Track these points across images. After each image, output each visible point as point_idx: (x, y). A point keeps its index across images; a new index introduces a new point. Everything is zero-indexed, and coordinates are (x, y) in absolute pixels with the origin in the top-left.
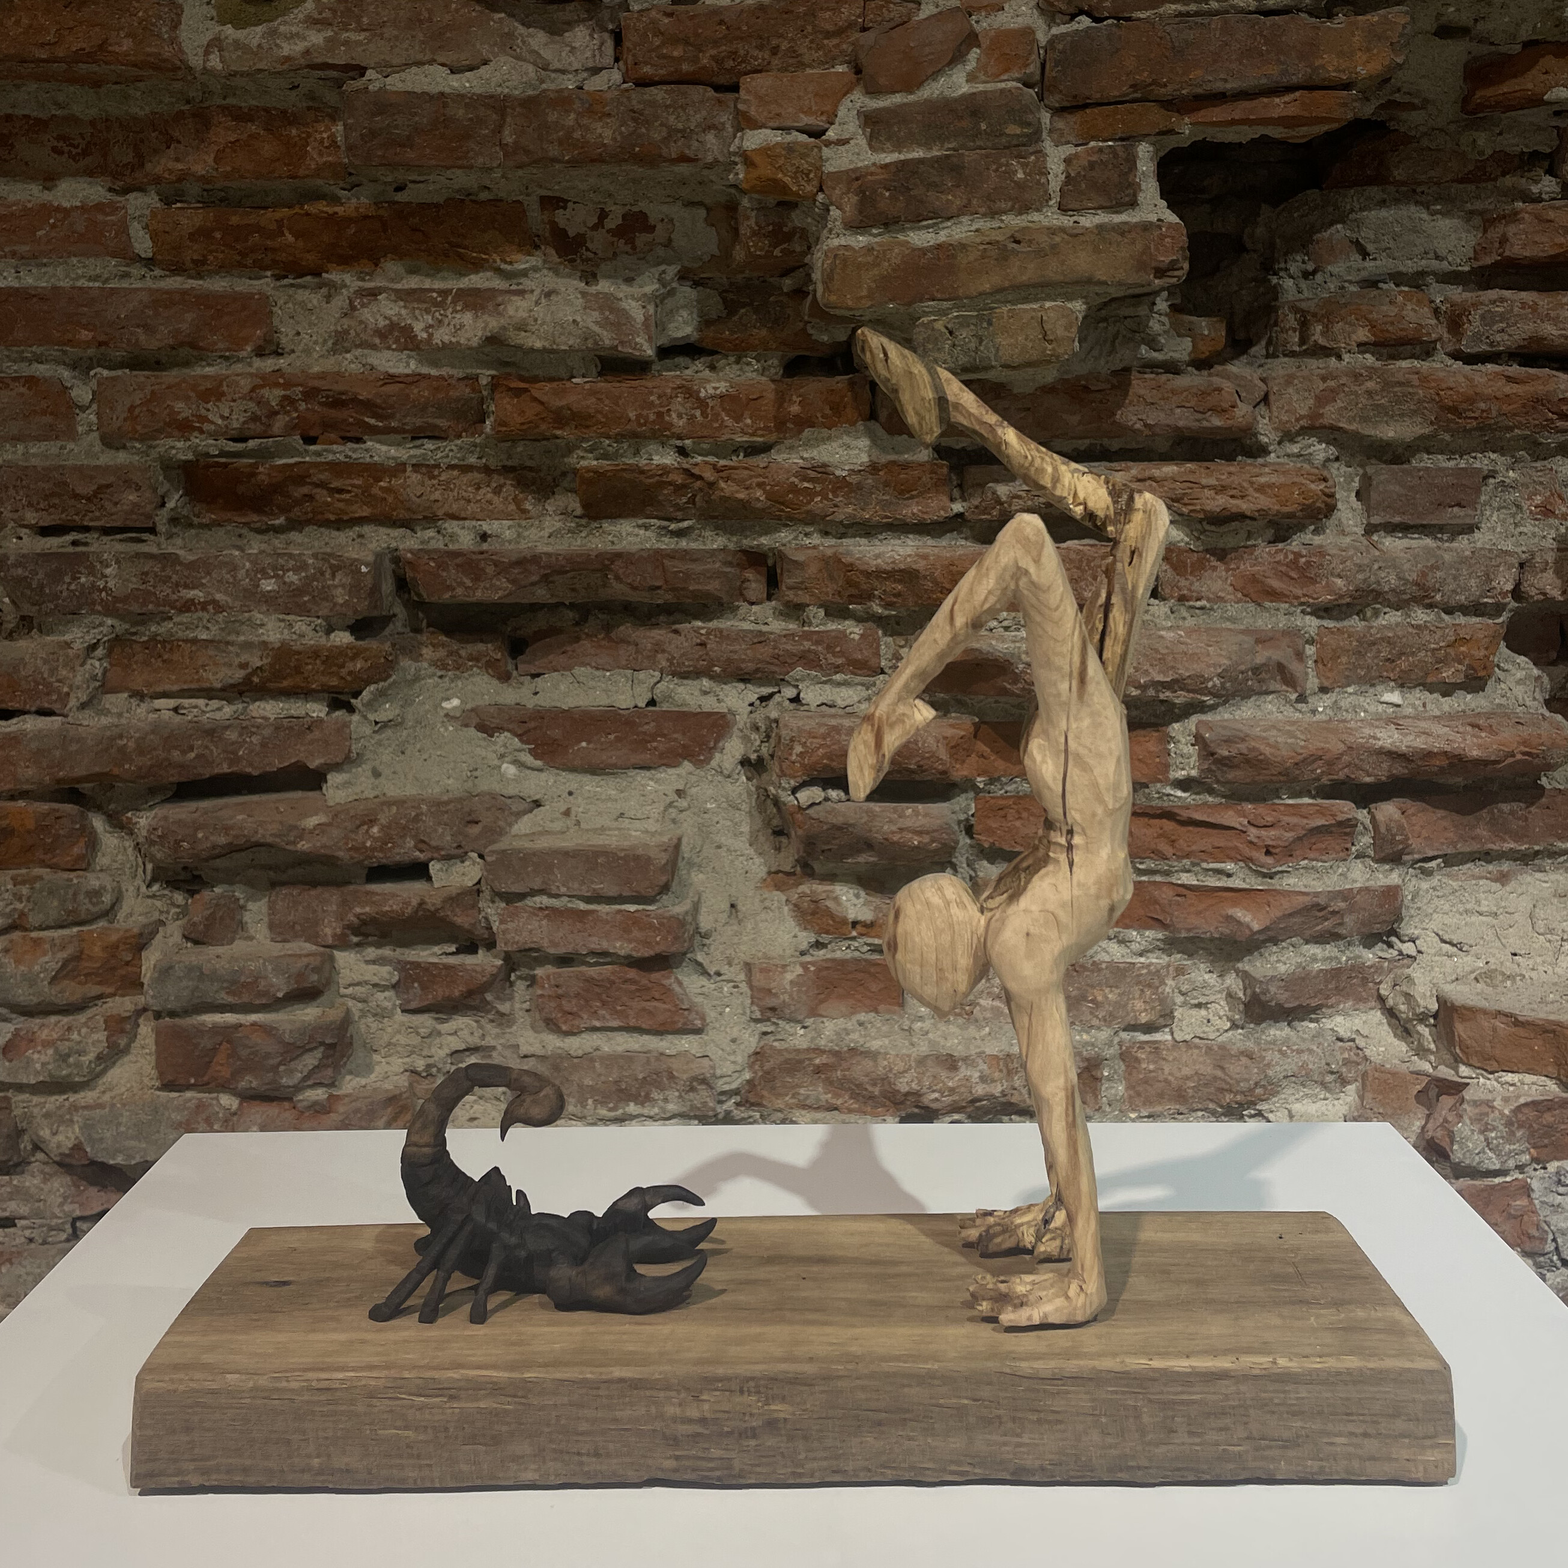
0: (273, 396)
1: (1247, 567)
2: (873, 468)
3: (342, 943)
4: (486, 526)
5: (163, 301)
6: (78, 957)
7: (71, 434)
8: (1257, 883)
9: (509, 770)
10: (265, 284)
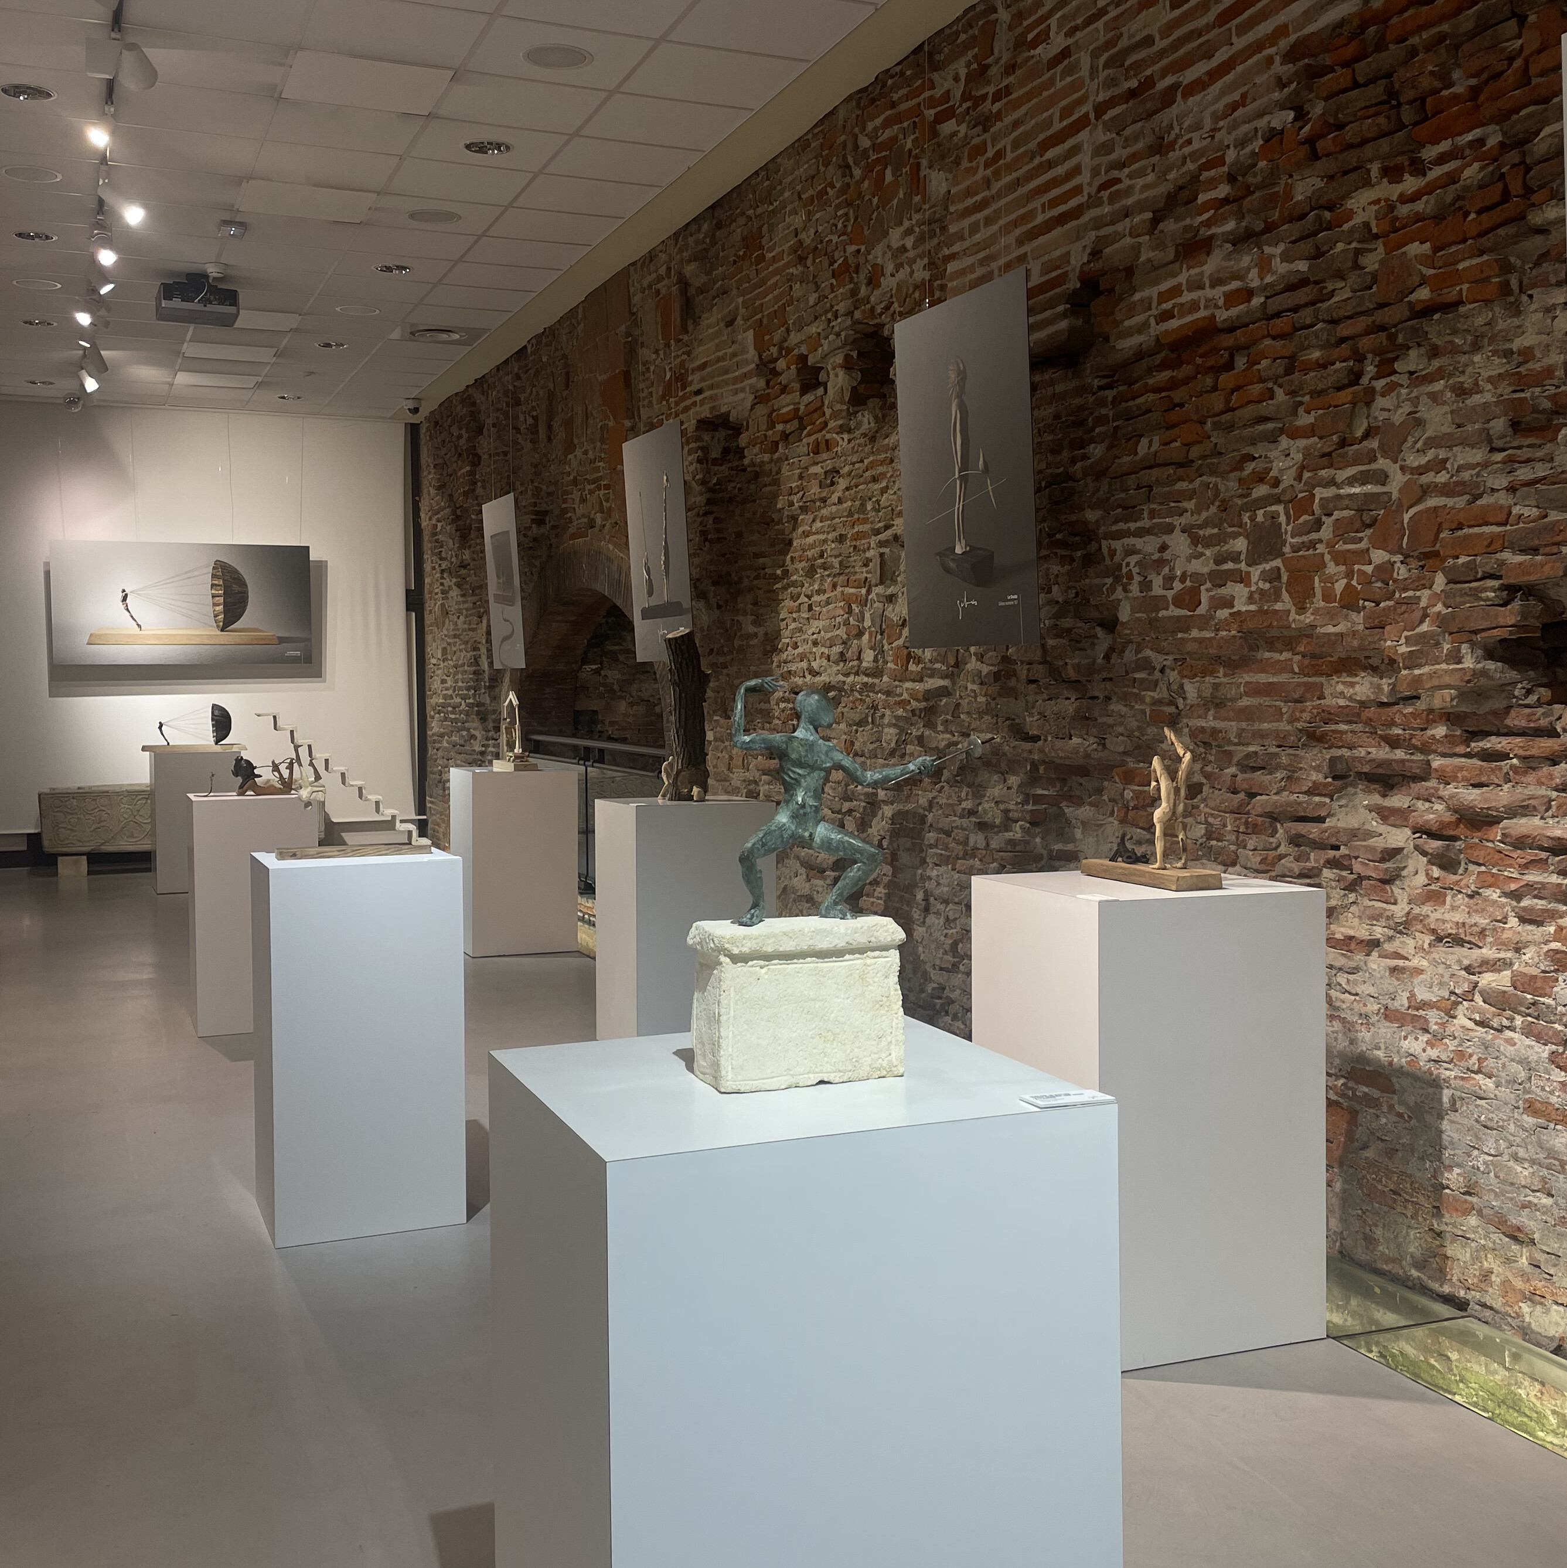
0: (1315, 711)
1: (1540, 773)
2: (1446, 736)
3: (1324, 866)
4: (1369, 750)
5: (1299, 685)
6: (1266, 858)
7: (1282, 721)
8: (1518, 876)
9: (1374, 823)
10: (1323, 679)
